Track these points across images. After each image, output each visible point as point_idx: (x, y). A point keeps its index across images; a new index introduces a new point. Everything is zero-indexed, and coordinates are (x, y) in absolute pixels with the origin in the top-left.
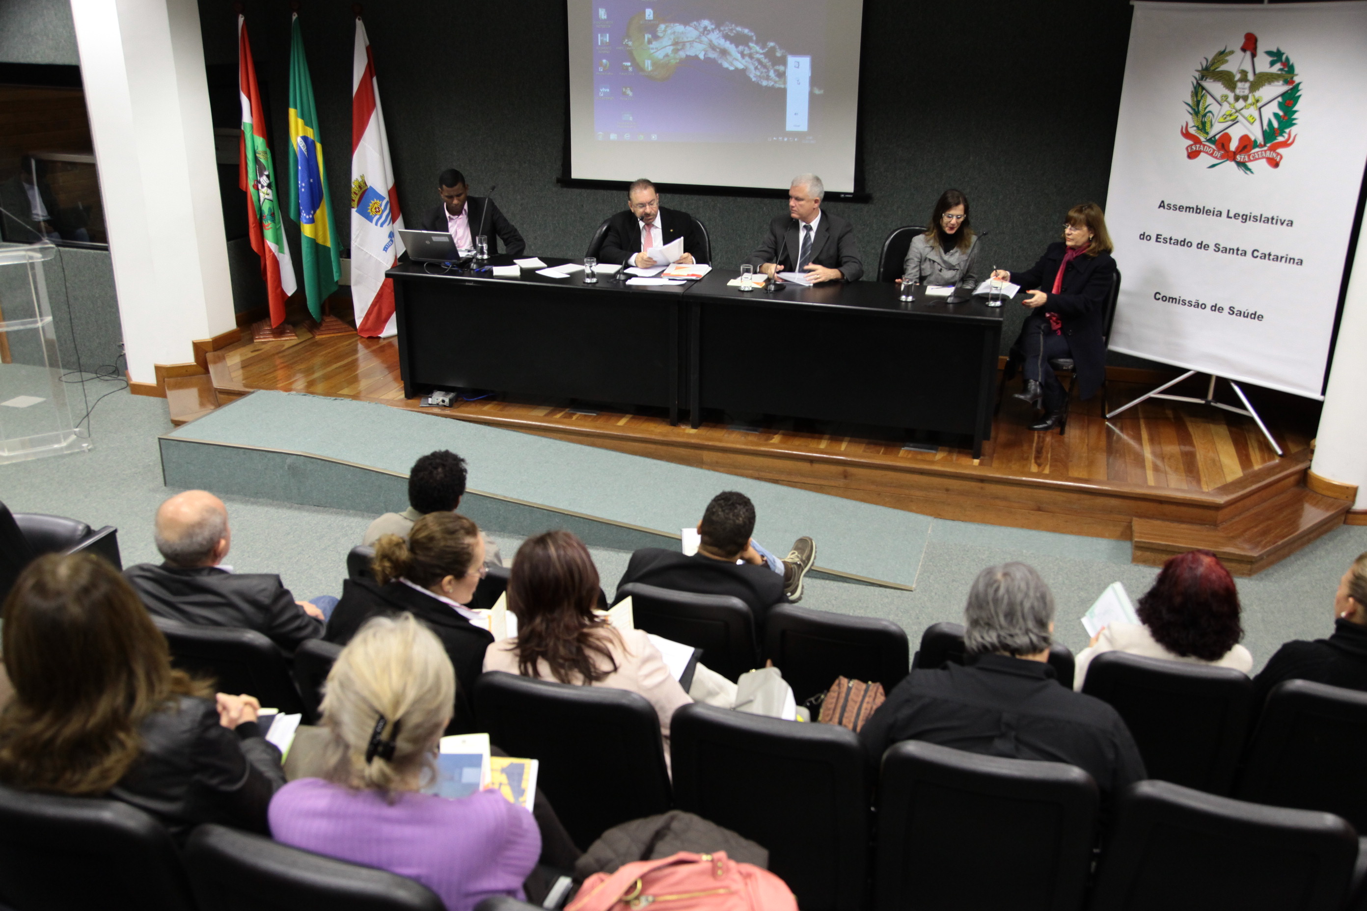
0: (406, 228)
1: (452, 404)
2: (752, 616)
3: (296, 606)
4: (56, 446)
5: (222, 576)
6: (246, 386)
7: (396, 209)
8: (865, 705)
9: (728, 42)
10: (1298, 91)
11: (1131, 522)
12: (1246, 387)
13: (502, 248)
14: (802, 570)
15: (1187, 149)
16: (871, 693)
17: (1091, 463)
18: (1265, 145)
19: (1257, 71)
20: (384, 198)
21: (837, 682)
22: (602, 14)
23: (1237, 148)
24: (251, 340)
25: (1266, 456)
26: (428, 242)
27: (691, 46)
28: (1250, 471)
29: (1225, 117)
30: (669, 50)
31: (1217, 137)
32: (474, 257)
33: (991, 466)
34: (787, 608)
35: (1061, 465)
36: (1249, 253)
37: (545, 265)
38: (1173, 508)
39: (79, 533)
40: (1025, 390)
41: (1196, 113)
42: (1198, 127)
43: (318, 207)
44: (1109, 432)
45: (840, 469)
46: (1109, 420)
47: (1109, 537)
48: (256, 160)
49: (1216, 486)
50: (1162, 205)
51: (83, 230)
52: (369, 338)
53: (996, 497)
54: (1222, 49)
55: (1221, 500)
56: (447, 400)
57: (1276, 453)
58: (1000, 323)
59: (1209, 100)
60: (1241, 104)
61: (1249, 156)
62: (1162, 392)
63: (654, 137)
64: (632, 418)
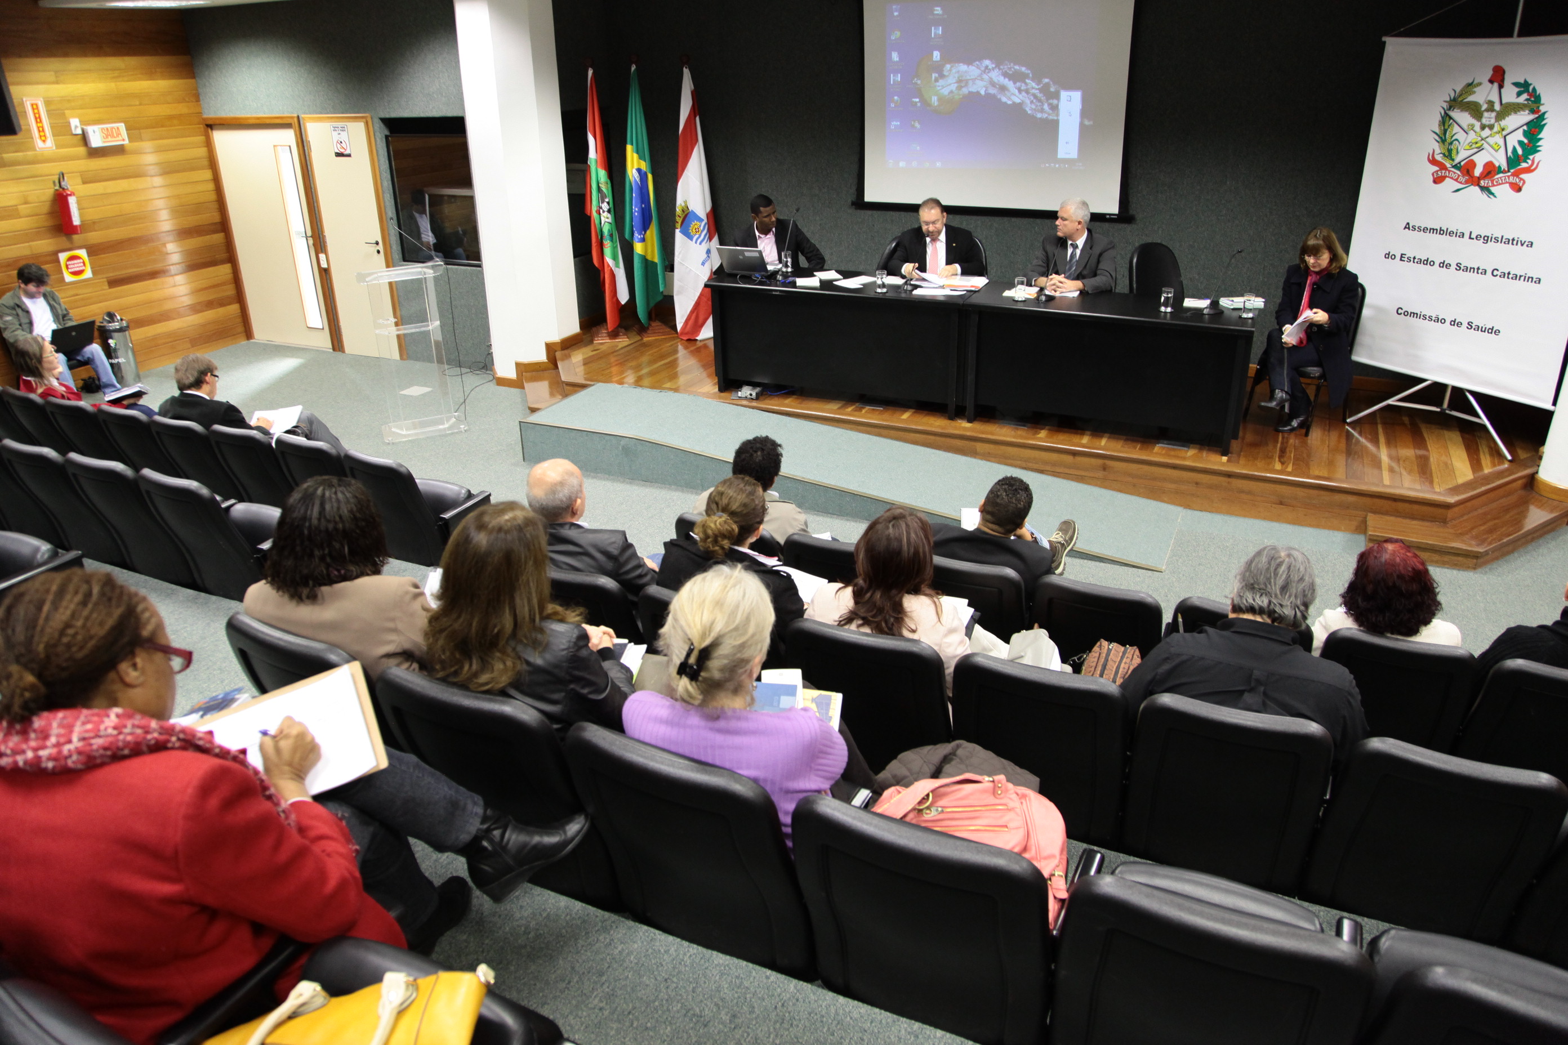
0: (721, 245)
1: (758, 397)
2: (1023, 584)
3: (638, 558)
4: (441, 427)
5: (581, 530)
6: (586, 379)
7: (713, 228)
8: (1122, 665)
9: (1007, 79)
10: (1544, 119)
11: (1366, 518)
12: (1479, 397)
13: (803, 262)
14: (1065, 549)
15: (1433, 175)
16: (1129, 655)
17: (1331, 464)
18: (1509, 171)
19: (1504, 102)
20: (703, 220)
21: (1098, 644)
22: (895, 56)
23: (1481, 174)
24: (591, 342)
25: (1496, 461)
26: (741, 257)
27: (974, 83)
28: (1480, 474)
29: (1471, 144)
30: (954, 87)
31: (1462, 163)
32: (780, 270)
33: (1238, 463)
34: (1054, 579)
35: (1303, 463)
36: (1489, 272)
37: (841, 277)
38: (1407, 505)
39: (462, 496)
40: (1272, 397)
41: (1443, 141)
42: (1444, 155)
43: (648, 228)
44: (1349, 436)
45: (1100, 462)
46: (1349, 424)
47: (1345, 530)
48: (599, 189)
49: (1447, 487)
50: (1407, 227)
51: (460, 251)
52: (689, 340)
53: (1241, 491)
54: (1470, 81)
55: (1452, 500)
56: (754, 394)
57: (1506, 458)
58: (1252, 332)
59: (1456, 129)
60: (1487, 132)
61: (1492, 182)
62: (1400, 400)
63: (938, 164)
64: (914, 412)
